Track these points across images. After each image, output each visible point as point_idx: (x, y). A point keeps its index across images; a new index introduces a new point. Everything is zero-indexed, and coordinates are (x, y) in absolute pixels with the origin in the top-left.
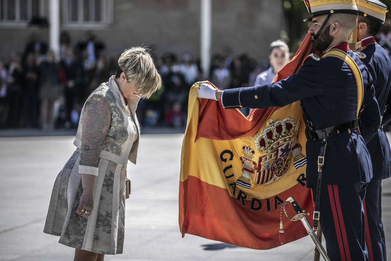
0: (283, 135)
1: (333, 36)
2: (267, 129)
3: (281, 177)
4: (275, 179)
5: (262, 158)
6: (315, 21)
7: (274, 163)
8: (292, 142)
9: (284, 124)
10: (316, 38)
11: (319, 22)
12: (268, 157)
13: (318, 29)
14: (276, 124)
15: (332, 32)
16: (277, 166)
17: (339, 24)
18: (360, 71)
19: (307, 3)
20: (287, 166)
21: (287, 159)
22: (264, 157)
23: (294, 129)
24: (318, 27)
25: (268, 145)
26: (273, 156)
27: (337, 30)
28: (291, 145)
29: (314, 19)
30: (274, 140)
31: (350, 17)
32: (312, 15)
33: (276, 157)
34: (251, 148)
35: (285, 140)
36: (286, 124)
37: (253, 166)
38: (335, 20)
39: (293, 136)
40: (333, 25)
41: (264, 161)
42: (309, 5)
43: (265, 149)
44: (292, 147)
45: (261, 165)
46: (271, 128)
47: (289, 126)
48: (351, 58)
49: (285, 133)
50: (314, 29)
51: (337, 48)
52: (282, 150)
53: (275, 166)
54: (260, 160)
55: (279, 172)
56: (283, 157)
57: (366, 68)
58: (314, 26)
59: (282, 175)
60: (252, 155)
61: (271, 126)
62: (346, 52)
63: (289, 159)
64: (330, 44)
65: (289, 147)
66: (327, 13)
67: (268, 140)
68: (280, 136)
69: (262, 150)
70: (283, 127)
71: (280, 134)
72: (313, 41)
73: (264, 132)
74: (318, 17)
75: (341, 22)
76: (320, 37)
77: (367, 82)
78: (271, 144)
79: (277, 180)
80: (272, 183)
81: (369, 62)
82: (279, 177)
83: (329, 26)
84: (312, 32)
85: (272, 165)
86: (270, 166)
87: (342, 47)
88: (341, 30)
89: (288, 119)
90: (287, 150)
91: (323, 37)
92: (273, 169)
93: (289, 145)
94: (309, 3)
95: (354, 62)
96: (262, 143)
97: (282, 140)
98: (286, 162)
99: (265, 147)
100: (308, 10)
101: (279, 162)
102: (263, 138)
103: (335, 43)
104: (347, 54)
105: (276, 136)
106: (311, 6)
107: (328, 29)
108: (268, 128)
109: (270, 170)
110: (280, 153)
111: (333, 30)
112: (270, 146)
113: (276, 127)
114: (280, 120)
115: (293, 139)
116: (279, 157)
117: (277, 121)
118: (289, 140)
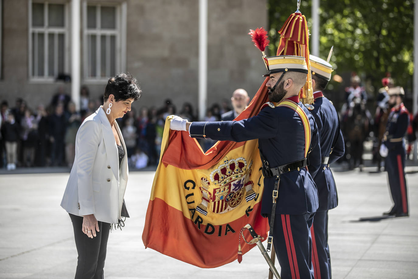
0: (235, 172)
1: (287, 90)
2: (221, 166)
3: (234, 208)
4: (229, 209)
5: (216, 190)
6: (272, 77)
7: (227, 195)
8: (244, 178)
9: (237, 162)
10: (272, 90)
11: (276, 78)
12: (222, 190)
13: (275, 84)
14: (230, 162)
15: (286, 87)
16: (230, 198)
17: (291, 80)
18: (308, 119)
19: (266, 62)
20: (240, 199)
21: (240, 193)
22: (218, 189)
23: (246, 168)
24: (275, 82)
25: (222, 179)
26: (226, 189)
27: (290, 85)
28: (243, 181)
29: (271, 75)
30: (227, 176)
31: (301, 75)
32: (270, 72)
33: (229, 190)
34: (207, 180)
35: (237, 177)
36: (239, 162)
37: (209, 196)
38: (289, 77)
39: (244, 174)
40: (287, 81)
41: (218, 193)
42: (268, 63)
43: (219, 183)
44: (244, 183)
45: (215, 196)
46: (225, 165)
47: (241, 165)
48: (301, 108)
49: (237, 170)
50: (271, 84)
51: (289, 100)
52: (234, 185)
53: (228, 198)
54: (215, 191)
55: (232, 204)
56: (235, 191)
57: (313, 117)
58: (271, 81)
59: (235, 206)
60: (208, 186)
61: (225, 164)
62: (298, 104)
63: (242, 193)
64: (283, 97)
65: (241, 183)
66: (282, 70)
67: (222, 175)
68: (233, 173)
69: (216, 183)
70: (236, 165)
71: (233, 171)
72: (270, 94)
73: (219, 168)
74: (275, 74)
75: (293, 79)
76: (275, 91)
77: (313, 128)
78: (224, 178)
79: (231, 211)
80: (226, 213)
81: (316, 113)
82: (233, 208)
83: (284, 82)
84: (269, 86)
85: (226, 197)
86: (224, 198)
87: (294, 99)
88: (293, 86)
89: (241, 159)
90: (239, 185)
91: (278, 91)
92: (227, 201)
93: (241, 181)
94: (267, 61)
95: (304, 111)
96: (216, 177)
97: (234, 176)
98: (239, 195)
99: (219, 181)
100: (267, 68)
101: (232, 195)
102: (217, 173)
103: (288, 95)
104: (298, 105)
105: (229, 172)
106: (269, 64)
107: (283, 84)
108: (223, 165)
109: (224, 201)
110: (233, 187)
111: (287, 85)
112: (223, 180)
113: (230, 165)
114: (234, 159)
115: (244, 176)
116: (231, 191)
117: (230, 160)
118: (241, 177)
